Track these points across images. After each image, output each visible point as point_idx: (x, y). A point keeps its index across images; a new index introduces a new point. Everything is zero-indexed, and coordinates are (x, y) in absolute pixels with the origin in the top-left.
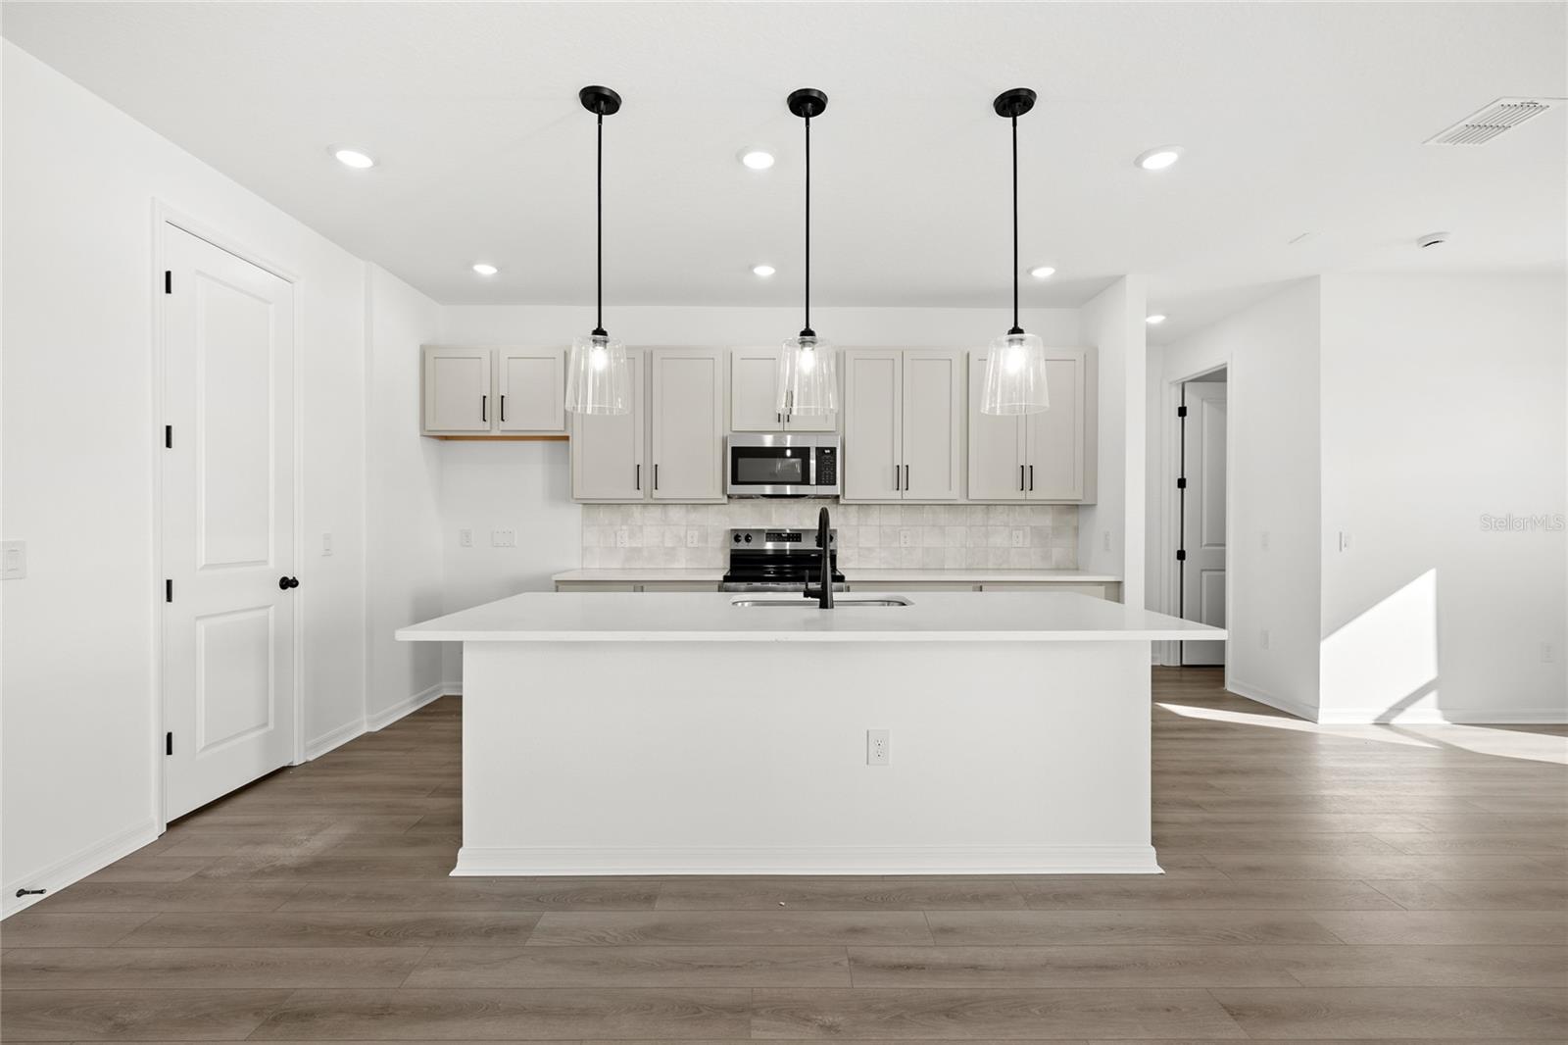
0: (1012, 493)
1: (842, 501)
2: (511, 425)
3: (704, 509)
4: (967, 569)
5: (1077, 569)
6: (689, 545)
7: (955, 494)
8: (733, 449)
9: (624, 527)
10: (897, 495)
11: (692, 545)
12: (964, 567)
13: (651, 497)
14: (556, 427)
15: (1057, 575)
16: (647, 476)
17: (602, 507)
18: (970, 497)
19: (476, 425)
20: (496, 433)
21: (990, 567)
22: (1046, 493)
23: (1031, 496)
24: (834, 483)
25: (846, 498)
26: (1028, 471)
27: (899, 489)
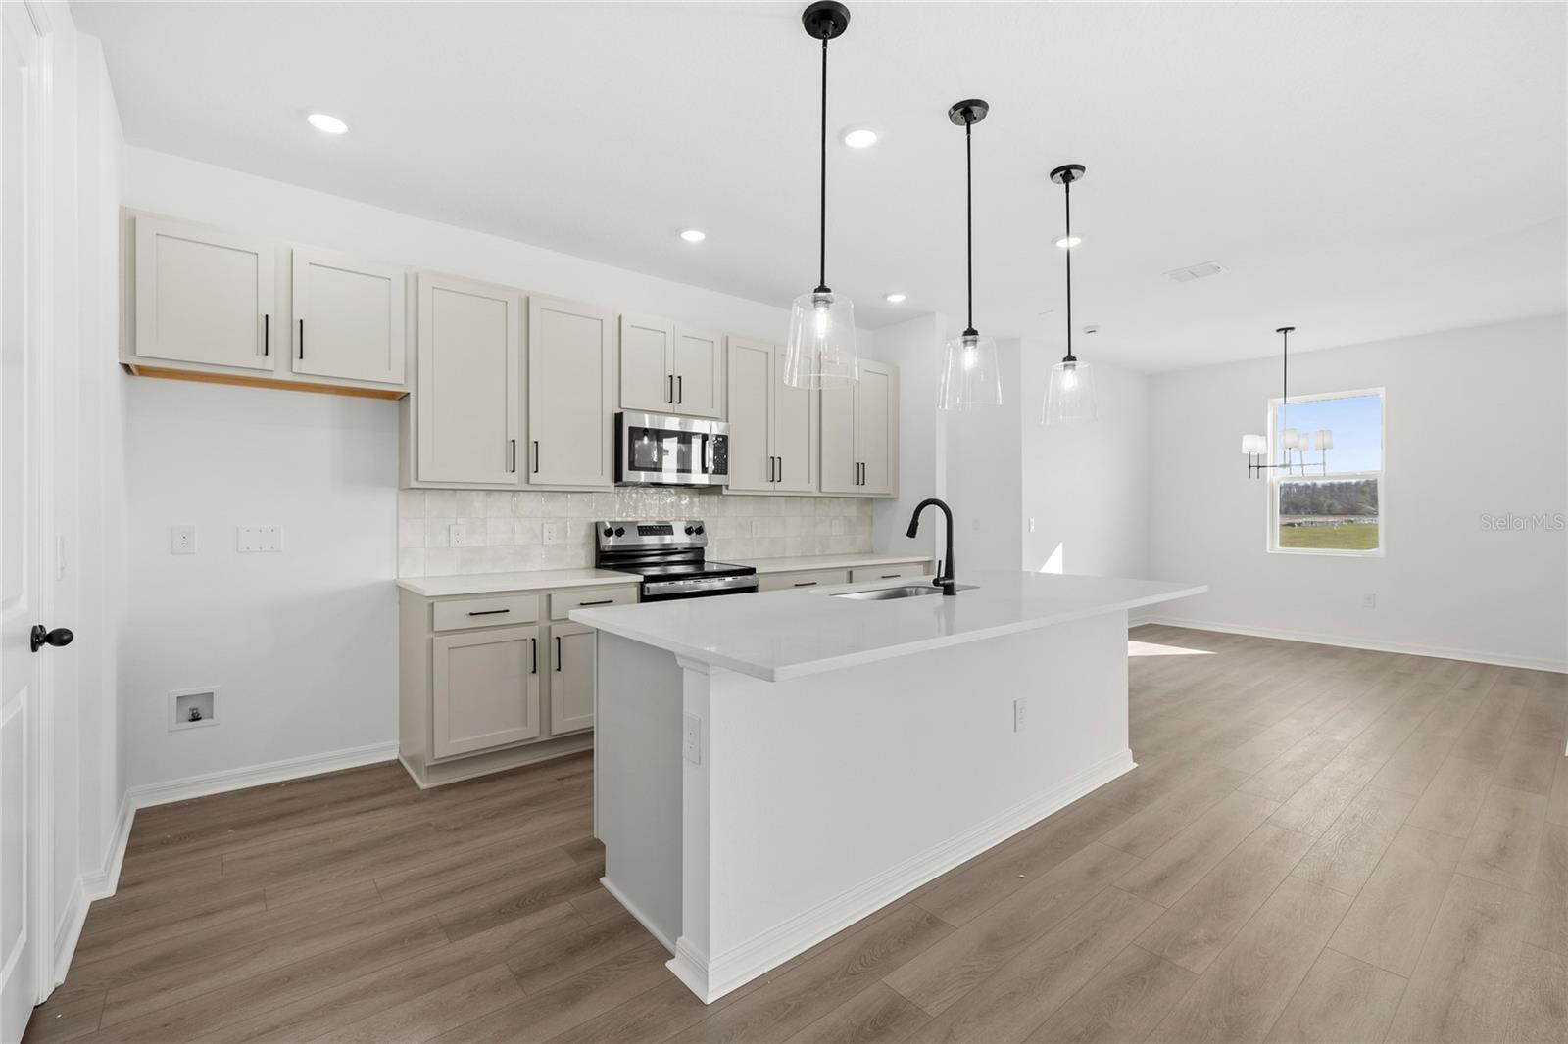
0: (851, 487)
1: (725, 491)
2: (311, 368)
3: (562, 497)
5: (872, 553)
6: (546, 541)
7: (816, 489)
8: (630, 428)
9: (460, 521)
10: (770, 486)
11: (550, 542)
12: (799, 555)
13: (528, 481)
14: (391, 378)
15: (871, 559)
16: (524, 455)
17: (428, 492)
18: (825, 490)
19: (249, 360)
20: (282, 375)
21: (818, 553)
22: (871, 488)
23: (862, 489)
24: (726, 473)
25: (730, 487)
26: (861, 467)
27: (773, 481)
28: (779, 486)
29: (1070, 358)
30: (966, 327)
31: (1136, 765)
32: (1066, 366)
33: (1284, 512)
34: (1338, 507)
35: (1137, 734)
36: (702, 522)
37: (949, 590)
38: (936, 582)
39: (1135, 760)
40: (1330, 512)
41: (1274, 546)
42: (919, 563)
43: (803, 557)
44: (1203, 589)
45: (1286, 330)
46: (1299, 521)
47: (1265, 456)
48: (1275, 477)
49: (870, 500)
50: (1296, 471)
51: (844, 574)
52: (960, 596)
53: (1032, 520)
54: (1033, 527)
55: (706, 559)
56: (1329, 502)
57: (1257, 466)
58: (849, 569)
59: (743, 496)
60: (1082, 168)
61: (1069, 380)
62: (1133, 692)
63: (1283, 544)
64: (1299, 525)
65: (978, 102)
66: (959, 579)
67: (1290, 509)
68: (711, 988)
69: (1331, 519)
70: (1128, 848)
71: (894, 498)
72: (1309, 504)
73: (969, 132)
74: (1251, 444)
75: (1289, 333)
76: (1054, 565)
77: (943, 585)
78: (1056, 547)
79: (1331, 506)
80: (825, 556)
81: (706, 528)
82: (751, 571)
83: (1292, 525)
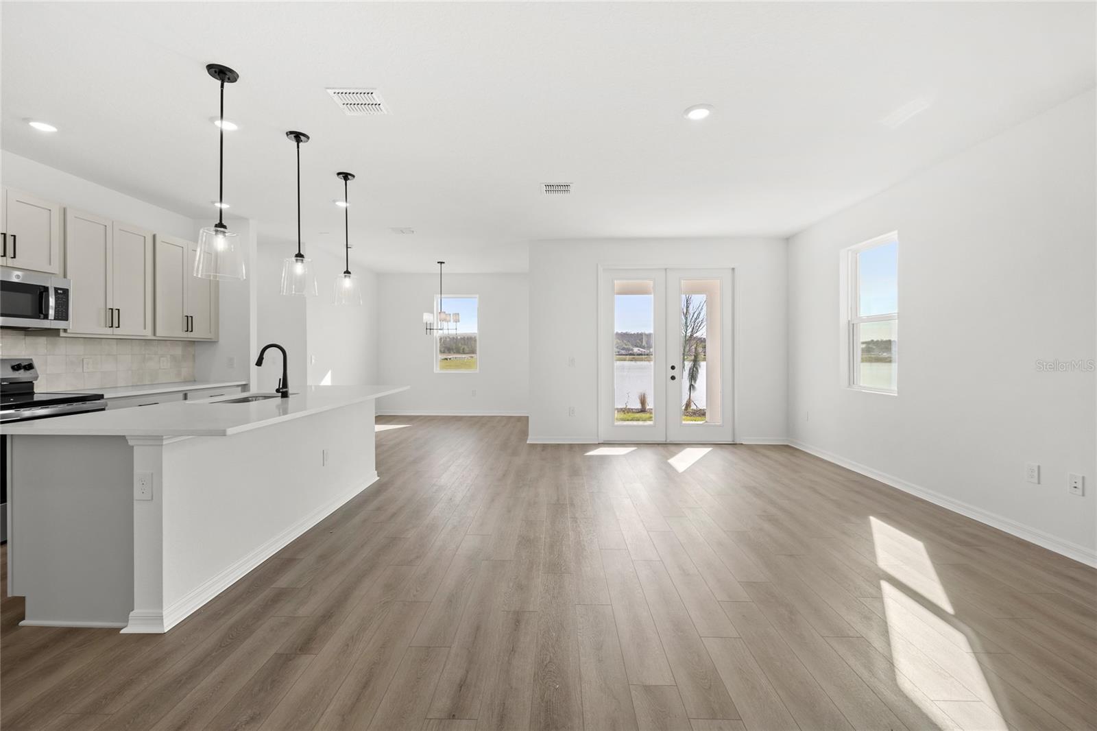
0: (180, 333)
1: (62, 334)
4: (132, 386)
5: (195, 381)
7: (148, 333)
10: (109, 331)
18: (157, 335)
22: (198, 333)
23: (190, 335)
24: (67, 319)
25: (68, 331)
26: (190, 319)
27: (112, 327)
28: (117, 331)
29: (347, 272)
30: (297, 252)
31: (378, 478)
32: (345, 276)
33: (442, 352)
34: (467, 350)
35: (379, 465)
36: (31, 359)
37: (285, 395)
38: (278, 391)
39: (378, 476)
40: (464, 353)
41: (437, 369)
42: (238, 386)
43: (134, 386)
44: (409, 387)
45: (441, 263)
46: (450, 357)
47: (433, 323)
48: (437, 334)
49: (193, 343)
50: (446, 332)
51: (181, 395)
52: (291, 398)
53: (313, 357)
54: (313, 361)
55: (35, 391)
56: (463, 347)
57: (429, 329)
58: (184, 392)
59: (75, 338)
60: (354, 176)
61: (347, 283)
62: (377, 447)
63: (441, 369)
64: (450, 359)
65: (304, 135)
66: (291, 389)
67: (446, 351)
68: (165, 625)
69: (464, 356)
70: (379, 509)
71: (215, 342)
72: (454, 347)
73: (298, 147)
74: (427, 317)
75: (443, 264)
76: (327, 381)
77: (282, 392)
78: (327, 373)
79: (464, 349)
80: (152, 385)
81: (36, 364)
82: (101, 397)
83: (446, 359)
